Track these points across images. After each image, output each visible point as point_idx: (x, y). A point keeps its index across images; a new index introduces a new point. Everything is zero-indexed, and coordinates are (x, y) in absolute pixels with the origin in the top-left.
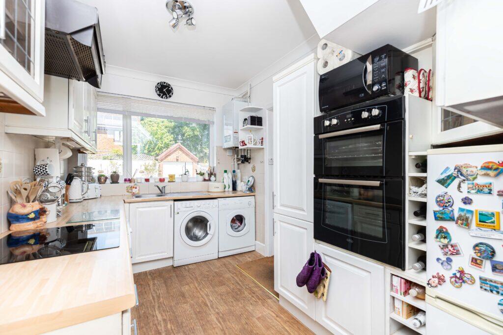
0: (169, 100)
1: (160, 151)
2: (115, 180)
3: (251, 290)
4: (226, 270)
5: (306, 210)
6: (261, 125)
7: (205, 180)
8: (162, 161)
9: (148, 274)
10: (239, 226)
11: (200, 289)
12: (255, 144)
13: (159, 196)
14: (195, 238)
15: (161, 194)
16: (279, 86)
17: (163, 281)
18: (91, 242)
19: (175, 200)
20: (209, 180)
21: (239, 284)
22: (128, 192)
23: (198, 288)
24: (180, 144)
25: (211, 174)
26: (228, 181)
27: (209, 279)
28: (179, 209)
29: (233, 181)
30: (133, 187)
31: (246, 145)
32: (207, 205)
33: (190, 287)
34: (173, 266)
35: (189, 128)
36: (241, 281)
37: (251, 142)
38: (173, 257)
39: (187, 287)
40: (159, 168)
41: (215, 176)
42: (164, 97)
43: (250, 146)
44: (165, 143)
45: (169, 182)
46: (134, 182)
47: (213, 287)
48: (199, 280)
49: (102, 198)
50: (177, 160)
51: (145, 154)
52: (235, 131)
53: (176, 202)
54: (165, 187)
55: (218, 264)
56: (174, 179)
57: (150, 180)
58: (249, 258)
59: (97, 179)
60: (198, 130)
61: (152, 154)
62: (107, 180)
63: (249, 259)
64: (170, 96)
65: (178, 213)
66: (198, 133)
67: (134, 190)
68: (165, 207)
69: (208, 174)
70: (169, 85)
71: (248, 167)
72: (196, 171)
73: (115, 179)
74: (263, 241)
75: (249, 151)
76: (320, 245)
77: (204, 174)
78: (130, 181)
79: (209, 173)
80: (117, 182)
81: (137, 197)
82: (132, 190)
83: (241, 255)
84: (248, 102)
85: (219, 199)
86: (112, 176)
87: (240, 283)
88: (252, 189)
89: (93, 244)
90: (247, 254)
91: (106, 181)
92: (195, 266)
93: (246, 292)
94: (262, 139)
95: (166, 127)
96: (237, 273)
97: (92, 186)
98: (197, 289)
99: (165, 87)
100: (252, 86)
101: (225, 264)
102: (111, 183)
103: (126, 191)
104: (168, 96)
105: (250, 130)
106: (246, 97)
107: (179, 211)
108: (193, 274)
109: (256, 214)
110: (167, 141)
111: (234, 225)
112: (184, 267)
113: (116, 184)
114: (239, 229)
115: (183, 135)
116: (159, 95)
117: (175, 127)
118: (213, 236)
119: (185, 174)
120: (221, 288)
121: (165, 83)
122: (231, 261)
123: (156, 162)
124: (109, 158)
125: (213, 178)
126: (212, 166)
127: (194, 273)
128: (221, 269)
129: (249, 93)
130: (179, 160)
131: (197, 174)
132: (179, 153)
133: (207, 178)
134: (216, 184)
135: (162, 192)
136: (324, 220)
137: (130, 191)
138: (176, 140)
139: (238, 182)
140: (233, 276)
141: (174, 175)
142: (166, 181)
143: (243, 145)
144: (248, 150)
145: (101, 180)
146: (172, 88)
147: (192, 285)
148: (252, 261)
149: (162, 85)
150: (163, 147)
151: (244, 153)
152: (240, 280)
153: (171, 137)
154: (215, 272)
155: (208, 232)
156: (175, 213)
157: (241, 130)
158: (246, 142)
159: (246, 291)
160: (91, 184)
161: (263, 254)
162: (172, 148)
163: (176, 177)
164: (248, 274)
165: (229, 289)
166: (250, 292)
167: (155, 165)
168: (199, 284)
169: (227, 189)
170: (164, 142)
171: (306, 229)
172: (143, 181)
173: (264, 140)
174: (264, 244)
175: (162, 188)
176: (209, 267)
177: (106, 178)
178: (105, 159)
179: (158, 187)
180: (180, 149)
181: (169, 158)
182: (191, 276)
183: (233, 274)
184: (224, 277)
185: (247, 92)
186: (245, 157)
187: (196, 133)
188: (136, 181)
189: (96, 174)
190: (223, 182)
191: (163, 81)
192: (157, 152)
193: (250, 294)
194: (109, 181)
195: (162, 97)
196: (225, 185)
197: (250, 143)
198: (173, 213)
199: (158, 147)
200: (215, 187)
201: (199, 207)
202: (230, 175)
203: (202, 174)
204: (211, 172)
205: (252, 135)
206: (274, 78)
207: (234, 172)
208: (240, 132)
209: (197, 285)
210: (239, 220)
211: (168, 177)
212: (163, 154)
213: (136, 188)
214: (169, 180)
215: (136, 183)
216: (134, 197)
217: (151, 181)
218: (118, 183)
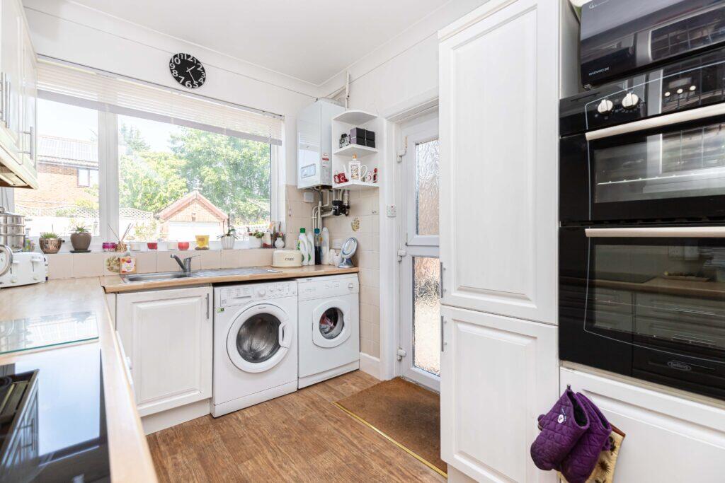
0: (197, 90)
1: (163, 203)
2: (82, 246)
3: (381, 457)
4: (321, 415)
5: (531, 298)
6: (373, 146)
7: (265, 246)
8: (166, 218)
9: (160, 441)
10: (332, 329)
11: (280, 467)
12: (364, 180)
13: (181, 276)
14: (255, 357)
15: (183, 274)
16: (454, 48)
17: (195, 455)
18: (22, 385)
19: (216, 285)
20: (273, 246)
21: (353, 445)
22: (111, 269)
23: (275, 465)
24: (198, 192)
25: (275, 236)
26: (307, 248)
27: (293, 439)
28: (224, 301)
29: (316, 248)
30: (123, 260)
31: (346, 181)
32: (278, 292)
33: (256, 462)
34: (211, 415)
35: (212, 169)
36: (356, 438)
37: (357, 175)
38: (211, 399)
39: (250, 465)
40: (161, 232)
41: (283, 238)
42: (187, 83)
43: (353, 182)
44: (172, 191)
45: (198, 249)
46: (126, 249)
47: (306, 459)
48: (272, 445)
49: (50, 283)
50: (193, 219)
51: (136, 207)
52: (325, 157)
53: (217, 289)
54: (190, 259)
55: (300, 402)
56: (207, 243)
57: (158, 246)
58: (354, 385)
59: (37, 244)
60: (226, 172)
61: (150, 208)
62: (63, 246)
63: (354, 388)
64: (200, 84)
65: (222, 310)
66: (227, 178)
67: (124, 266)
68: (195, 300)
69: (271, 235)
70: (198, 62)
71: (345, 222)
72: (249, 231)
73: (80, 243)
74: (377, 353)
75: (346, 194)
76: (576, 372)
77: (263, 235)
78: (114, 247)
79: (272, 233)
80: (85, 250)
81: (132, 280)
82: (119, 265)
83: (337, 380)
84: (344, 106)
85: (298, 279)
86: (74, 238)
87: (355, 442)
88: (353, 261)
89: (26, 389)
90: (347, 377)
91: (59, 247)
92: (256, 411)
93: (373, 464)
94: (376, 171)
95: (173, 167)
96: (343, 419)
97: (22, 257)
98: (273, 467)
99: (190, 64)
100: (354, 77)
101: (313, 403)
102: (72, 252)
103: (106, 267)
104: (195, 82)
105: (356, 155)
106: (339, 98)
107: (223, 306)
108: (257, 431)
109: (362, 304)
110: (176, 188)
111: (323, 326)
112: (233, 415)
113: (85, 254)
114: (331, 333)
115: (202, 180)
116: (178, 79)
117: (187, 168)
118: (289, 349)
119: (228, 235)
120: (321, 457)
121: (188, 56)
122: (324, 395)
123: (157, 221)
124: (69, 215)
125: (279, 242)
126: (276, 220)
127: (258, 427)
128: (309, 414)
129: (347, 91)
130: (197, 220)
131: (251, 235)
132: (196, 208)
133: (269, 242)
134: (288, 253)
135: (184, 268)
136: (591, 320)
137: (116, 267)
138: (189, 187)
139: (325, 250)
140: (336, 426)
141: (208, 237)
142: (192, 248)
143: (340, 182)
144: (344, 191)
145: (48, 245)
146: (203, 68)
147: (260, 459)
148: (361, 392)
149: (183, 61)
150: (167, 198)
151: (337, 197)
152: (352, 434)
153: (182, 182)
154: (300, 422)
155: (281, 342)
156: (216, 310)
157: (336, 154)
158: (348, 176)
159: (374, 460)
160: (21, 253)
161: (376, 376)
162: (182, 200)
163: (210, 240)
164: (364, 419)
165: (338, 460)
166: (381, 461)
167: (154, 226)
168: (275, 455)
169: (306, 262)
170: (170, 189)
171: (535, 338)
172: (145, 248)
173: (378, 173)
174: (379, 357)
175: (185, 260)
176: (286, 413)
177: (60, 242)
178: (59, 215)
179: (177, 258)
180: (197, 200)
181: (180, 216)
182: (253, 435)
183: (336, 422)
184: (320, 432)
185: (345, 89)
186: (340, 203)
187: (223, 178)
188: (128, 247)
189: (34, 233)
190: (299, 249)
191: (185, 53)
192: (159, 205)
193: (384, 467)
194: (67, 248)
195: (183, 84)
196: (303, 256)
197: (355, 176)
198: (212, 310)
199: (161, 197)
200: (285, 259)
201: (262, 296)
202: (311, 237)
203: (259, 236)
204: (274, 232)
205: (359, 164)
206: (441, 33)
207: (317, 231)
208: (334, 158)
209: (270, 457)
210: (332, 316)
211: (195, 240)
212: (168, 209)
213: (129, 262)
214: (198, 246)
215: (128, 251)
216: (126, 279)
217: (160, 248)
218: (89, 251)
